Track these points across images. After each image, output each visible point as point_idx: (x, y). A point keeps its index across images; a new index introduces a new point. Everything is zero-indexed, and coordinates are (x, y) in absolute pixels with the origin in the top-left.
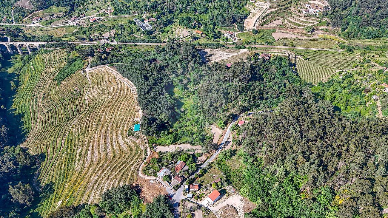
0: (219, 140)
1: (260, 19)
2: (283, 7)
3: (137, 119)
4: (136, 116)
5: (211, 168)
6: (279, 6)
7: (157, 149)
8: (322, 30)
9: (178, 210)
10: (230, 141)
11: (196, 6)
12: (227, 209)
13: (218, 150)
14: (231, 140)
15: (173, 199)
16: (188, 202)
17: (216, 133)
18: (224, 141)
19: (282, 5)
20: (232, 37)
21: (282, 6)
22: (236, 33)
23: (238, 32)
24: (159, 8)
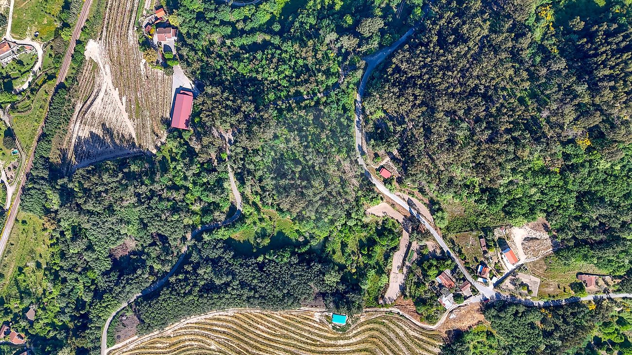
0: (399, 211)
3: (317, 316)
4: (310, 318)
5: (453, 240)
7: (389, 298)
9: (505, 296)
10: (409, 198)
12: (529, 248)
13: (420, 220)
14: (407, 197)
15: (489, 299)
16: (503, 284)
17: (384, 211)
18: (407, 207)
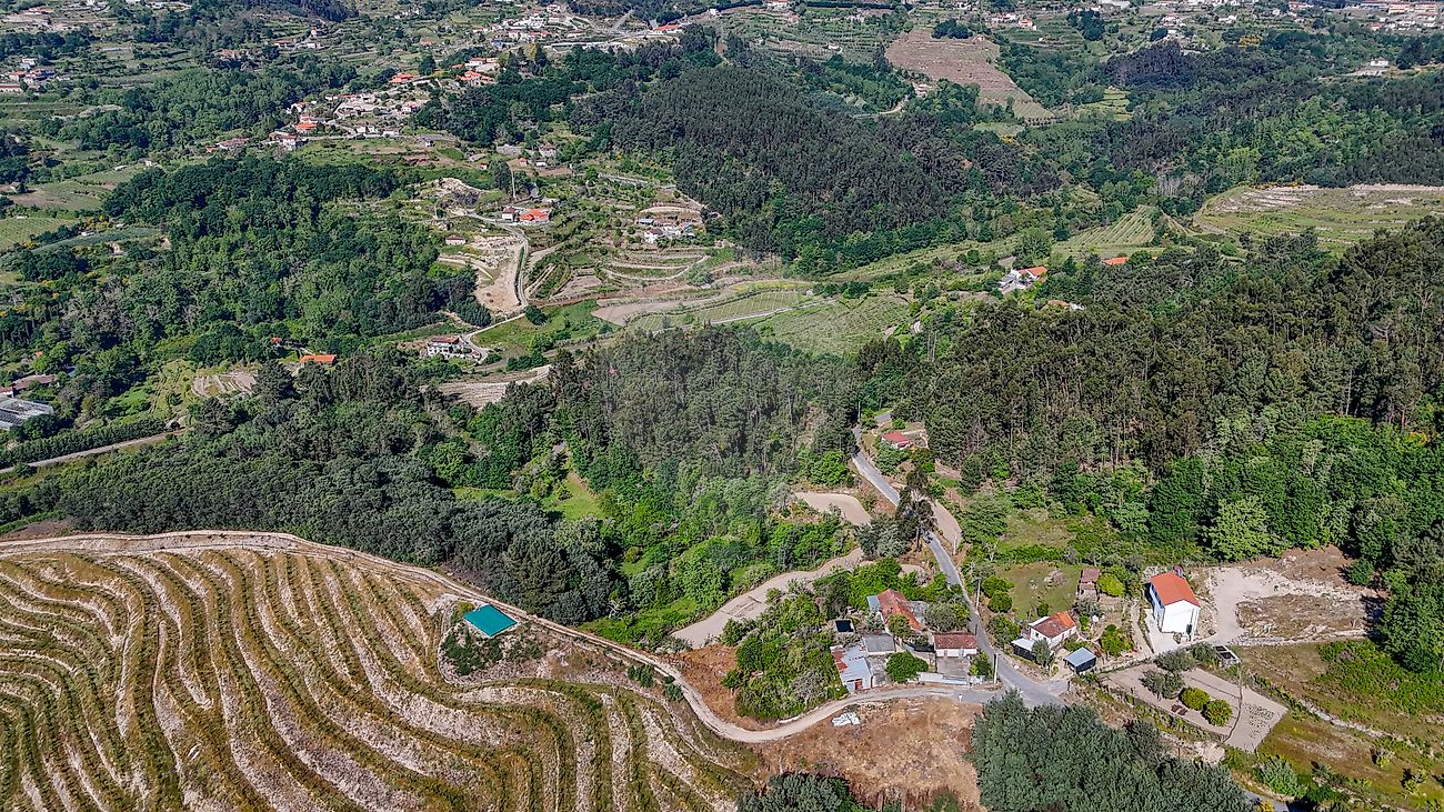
1: (524, 280)
2: (572, 241)
3: (441, 601)
4: (423, 597)
6: (558, 237)
8: (729, 273)
11: (220, 303)
17: (838, 506)
19: (567, 233)
20: (459, 352)
21: (566, 238)
22: (468, 337)
23: (472, 330)
24: (42, 333)
